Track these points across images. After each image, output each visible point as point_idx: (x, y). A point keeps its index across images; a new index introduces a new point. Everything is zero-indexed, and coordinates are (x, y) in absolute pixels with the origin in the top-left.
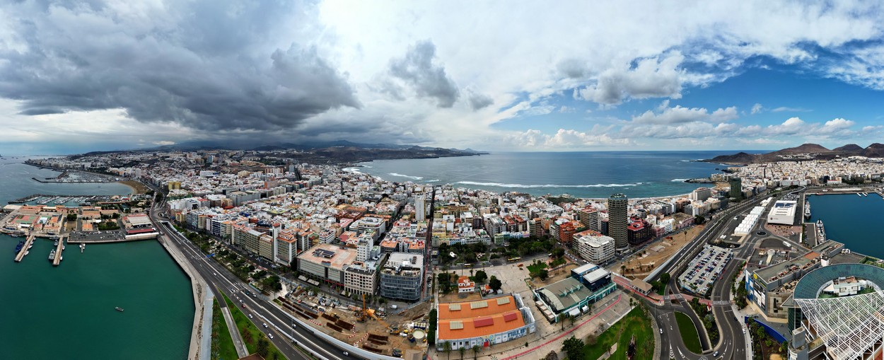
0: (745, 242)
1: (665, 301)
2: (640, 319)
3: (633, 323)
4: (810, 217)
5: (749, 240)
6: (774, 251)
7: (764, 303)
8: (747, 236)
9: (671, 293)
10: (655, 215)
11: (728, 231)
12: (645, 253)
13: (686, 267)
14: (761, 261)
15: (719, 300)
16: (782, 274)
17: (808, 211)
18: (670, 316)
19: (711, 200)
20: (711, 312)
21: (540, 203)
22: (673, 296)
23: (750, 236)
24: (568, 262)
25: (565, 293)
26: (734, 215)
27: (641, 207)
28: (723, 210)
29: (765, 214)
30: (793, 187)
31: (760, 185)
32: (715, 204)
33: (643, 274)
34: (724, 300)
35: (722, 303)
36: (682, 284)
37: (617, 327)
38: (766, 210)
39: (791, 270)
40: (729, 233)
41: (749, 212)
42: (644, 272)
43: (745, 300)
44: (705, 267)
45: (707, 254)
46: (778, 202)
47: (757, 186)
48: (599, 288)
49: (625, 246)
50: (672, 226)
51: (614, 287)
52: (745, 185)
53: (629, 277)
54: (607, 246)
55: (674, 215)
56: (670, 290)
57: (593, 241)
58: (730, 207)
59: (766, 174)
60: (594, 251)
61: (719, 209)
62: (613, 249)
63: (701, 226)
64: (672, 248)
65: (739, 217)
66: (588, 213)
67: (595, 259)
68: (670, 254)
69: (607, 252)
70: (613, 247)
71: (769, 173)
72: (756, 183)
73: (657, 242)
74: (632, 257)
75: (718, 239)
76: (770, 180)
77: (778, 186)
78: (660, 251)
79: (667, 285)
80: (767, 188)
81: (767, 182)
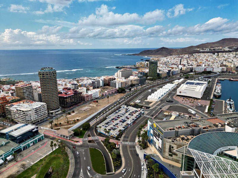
0: (154, 106)
1: (83, 141)
2: (60, 155)
3: (54, 158)
5: (159, 105)
6: (178, 114)
7: (161, 147)
8: (157, 102)
9: (89, 136)
10: (85, 87)
11: (143, 98)
12: (73, 112)
13: (105, 119)
14: (165, 119)
15: (127, 141)
18: (85, 151)
19: (132, 78)
20: (118, 149)
22: (91, 138)
23: (160, 102)
26: (148, 89)
27: (75, 82)
28: (141, 85)
29: (175, 90)
30: (206, 72)
32: (135, 80)
33: (70, 126)
34: (130, 141)
35: (128, 143)
37: (39, 163)
38: (177, 86)
40: (143, 99)
41: (161, 87)
42: (70, 124)
44: (120, 119)
47: (172, 70)
48: (26, 140)
49: (57, 109)
50: (98, 93)
51: (42, 137)
52: (162, 69)
53: (57, 129)
54: (39, 109)
55: (102, 88)
56: (89, 134)
57: (25, 107)
58: (148, 84)
59: (181, 63)
60: (26, 114)
61: (138, 84)
62: (45, 111)
63: (122, 94)
64: (96, 108)
65: (153, 90)
66: (22, 87)
67: (27, 121)
68: (94, 112)
69: (40, 114)
70: (45, 110)
71: (184, 62)
72: (172, 68)
73: (85, 104)
74: (62, 115)
75: (133, 102)
76: (184, 66)
77: (191, 71)
78: (86, 110)
79: (87, 132)
80: (181, 72)
81: (181, 68)
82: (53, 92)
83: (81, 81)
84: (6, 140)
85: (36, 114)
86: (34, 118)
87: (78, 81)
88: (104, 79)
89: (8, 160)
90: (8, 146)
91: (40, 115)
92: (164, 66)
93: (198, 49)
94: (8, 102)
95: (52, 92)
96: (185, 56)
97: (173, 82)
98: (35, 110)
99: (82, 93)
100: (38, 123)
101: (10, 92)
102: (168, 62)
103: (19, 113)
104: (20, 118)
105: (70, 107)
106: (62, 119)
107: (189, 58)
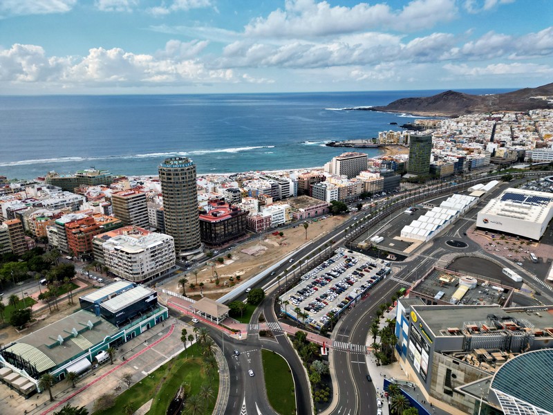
1: (249, 332)
2: (199, 360)
3: (188, 366)
5: (427, 252)
6: (475, 281)
7: (425, 368)
8: (425, 244)
9: (262, 320)
10: (256, 197)
11: (389, 230)
12: (229, 257)
13: (297, 280)
14: (440, 294)
15: (345, 341)
18: (253, 356)
19: (365, 176)
21: (31, 192)
22: (265, 326)
23: (431, 245)
24: (83, 285)
25: (61, 339)
26: (405, 206)
28: (388, 195)
29: (472, 211)
31: (475, 155)
32: (372, 183)
33: (221, 291)
34: (354, 343)
35: (349, 346)
36: (284, 309)
37: (158, 375)
38: (479, 204)
39: (501, 327)
40: (390, 234)
41: (438, 204)
42: (223, 287)
43: (391, 352)
44: (331, 285)
45: (339, 263)
46: (510, 190)
47: (468, 157)
48: (133, 319)
49: (196, 248)
50: (284, 214)
51: (165, 313)
52: (442, 153)
53: (195, 296)
54: (158, 250)
55: (292, 199)
56: (262, 315)
57: (131, 244)
58: (403, 192)
59: (495, 135)
60: (133, 260)
61: (380, 193)
62: (171, 254)
63: (339, 217)
64: (279, 250)
65: (416, 209)
66: (125, 198)
67: (135, 274)
68: (274, 259)
69: (160, 259)
70: (171, 251)
71: (503, 132)
72: (468, 149)
73: (256, 240)
74: (206, 264)
75: (365, 242)
76: (503, 146)
77: (521, 159)
78: (257, 255)
79: (257, 308)
80: (491, 162)
81: (494, 152)
82: (188, 211)
83: (247, 181)
84: (94, 315)
85: (153, 260)
86: (149, 267)
87: (240, 181)
88: (299, 178)
89: (99, 361)
90: (99, 330)
91: (160, 263)
92: (450, 144)
93: (544, 98)
94: (97, 230)
95: (186, 212)
96: (507, 115)
97: (469, 190)
98: (151, 252)
99: (248, 212)
100: (156, 279)
101: (101, 204)
102: (461, 133)
103: (119, 256)
104: (120, 266)
105: (223, 243)
106: (204, 273)
107: (516, 121)
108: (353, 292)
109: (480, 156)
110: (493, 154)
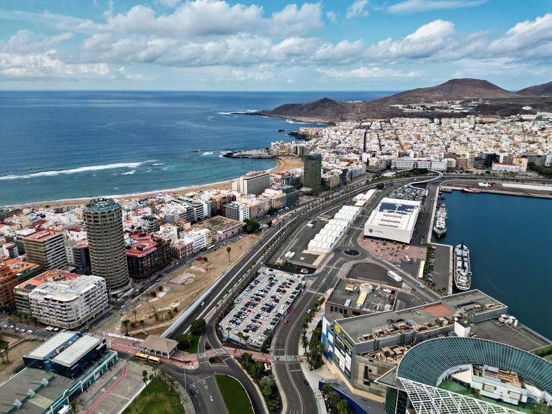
0: (324, 266)
1: (199, 361)
2: (160, 396)
3: (152, 404)
4: (443, 235)
5: (331, 263)
6: (371, 287)
7: (349, 368)
8: (328, 255)
9: (208, 348)
10: (173, 223)
11: (298, 244)
12: (161, 289)
13: (231, 305)
14: (348, 301)
15: (282, 353)
16: (382, 333)
17: (441, 223)
18: (209, 382)
19: (270, 193)
20: (269, 373)
22: (212, 353)
23: (332, 255)
26: (306, 219)
29: (360, 220)
30: (418, 172)
31: (354, 167)
32: (277, 200)
33: (162, 325)
34: (289, 354)
35: (286, 359)
36: (226, 334)
38: (363, 213)
39: (396, 329)
40: (299, 248)
42: (163, 321)
43: (320, 357)
45: (263, 283)
46: (385, 200)
48: (85, 368)
49: (125, 285)
51: (114, 357)
53: (138, 334)
54: (92, 293)
56: (207, 343)
60: (68, 308)
61: (284, 208)
63: (254, 236)
64: (207, 276)
65: (316, 223)
67: (70, 322)
68: (204, 286)
69: (94, 302)
73: (181, 267)
74: (139, 299)
75: (281, 259)
76: (374, 156)
77: (388, 167)
78: (186, 284)
79: (201, 337)
80: (367, 171)
81: (368, 161)
83: (160, 206)
87: (151, 205)
88: (212, 199)
90: (55, 386)
93: (400, 106)
97: (354, 200)
98: (86, 297)
106: (140, 309)
107: (382, 130)
108: (281, 308)
109: (358, 167)
110: (367, 163)
